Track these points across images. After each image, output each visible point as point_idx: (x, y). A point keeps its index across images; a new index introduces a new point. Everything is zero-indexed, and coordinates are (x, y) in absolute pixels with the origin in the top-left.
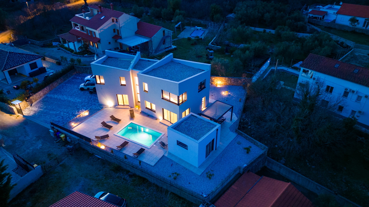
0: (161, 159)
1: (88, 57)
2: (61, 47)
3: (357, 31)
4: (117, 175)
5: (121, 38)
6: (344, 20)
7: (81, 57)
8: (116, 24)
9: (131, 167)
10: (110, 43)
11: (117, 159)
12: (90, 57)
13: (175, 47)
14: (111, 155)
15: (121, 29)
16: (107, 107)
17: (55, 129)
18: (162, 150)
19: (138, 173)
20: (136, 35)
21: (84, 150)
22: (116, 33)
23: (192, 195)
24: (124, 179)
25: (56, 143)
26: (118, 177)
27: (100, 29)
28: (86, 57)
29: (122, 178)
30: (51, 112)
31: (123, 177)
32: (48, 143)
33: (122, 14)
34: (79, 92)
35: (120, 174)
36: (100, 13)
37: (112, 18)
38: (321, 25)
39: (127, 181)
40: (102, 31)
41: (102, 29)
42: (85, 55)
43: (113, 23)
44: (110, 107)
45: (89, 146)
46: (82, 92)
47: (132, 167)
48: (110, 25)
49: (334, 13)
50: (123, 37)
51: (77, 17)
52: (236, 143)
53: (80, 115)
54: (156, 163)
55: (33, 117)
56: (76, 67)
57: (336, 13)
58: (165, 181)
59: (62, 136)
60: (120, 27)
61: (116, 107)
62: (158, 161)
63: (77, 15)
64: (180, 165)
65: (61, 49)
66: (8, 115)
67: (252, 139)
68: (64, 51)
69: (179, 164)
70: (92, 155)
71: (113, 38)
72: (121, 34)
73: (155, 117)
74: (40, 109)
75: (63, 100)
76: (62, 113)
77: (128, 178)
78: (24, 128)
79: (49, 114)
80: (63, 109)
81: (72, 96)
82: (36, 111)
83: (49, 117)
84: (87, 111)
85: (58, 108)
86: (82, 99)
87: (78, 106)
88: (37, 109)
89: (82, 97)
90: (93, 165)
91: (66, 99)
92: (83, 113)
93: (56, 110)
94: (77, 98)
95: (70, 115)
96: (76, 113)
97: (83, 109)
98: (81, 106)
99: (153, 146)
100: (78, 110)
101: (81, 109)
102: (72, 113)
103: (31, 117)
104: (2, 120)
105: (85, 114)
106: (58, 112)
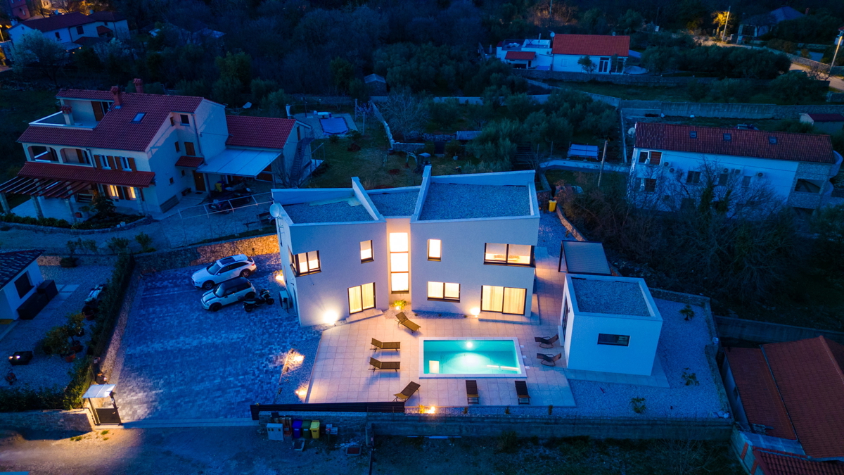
1: (129, 228)
2: (8, 222)
3: (599, 79)
4: (520, 455)
5: (202, 161)
6: (569, 63)
7: (107, 231)
8: (183, 128)
9: (543, 425)
10: (171, 180)
11: (500, 422)
12: (134, 226)
13: (322, 161)
14: (479, 420)
15: (200, 139)
16: (327, 328)
17: (283, 417)
18: (553, 371)
19: (561, 432)
20: (228, 149)
21: (390, 437)
22: (183, 152)
23: (704, 426)
24: (543, 457)
25: (304, 450)
26: (527, 460)
27: (151, 148)
28: (122, 229)
29: (535, 457)
30: (197, 388)
31: (537, 454)
32: (285, 461)
33: (200, 101)
34: (212, 316)
35: (525, 452)
36: (118, 107)
37: (170, 115)
38: (534, 77)
39: (555, 458)
40: (154, 151)
41: (153, 147)
42: (118, 226)
43: (174, 127)
44: (332, 324)
45: (407, 420)
46: (221, 315)
47: (545, 423)
48: (167, 135)
49: (548, 53)
50: (206, 159)
51: (35, 128)
53: (284, 367)
54: (575, 399)
55: (155, 415)
56: (139, 258)
57: (552, 53)
58: (634, 422)
59: (315, 426)
60: (199, 134)
61: (348, 320)
63: (34, 123)
64: (617, 384)
65: (14, 226)
66: (66, 442)
67: (672, 294)
68: (31, 229)
69: (613, 384)
70: (419, 441)
71: (176, 165)
72: (200, 152)
73: (458, 314)
74: (154, 392)
75: (192, 349)
76: (232, 379)
77: (548, 452)
78: (168, 453)
79: (198, 393)
80: (222, 369)
81: (205, 332)
82: (146, 400)
83: (206, 401)
84: (289, 352)
85: (201, 371)
86: (240, 329)
87: (253, 350)
88: (141, 395)
89: (237, 326)
90: (447, 460)
91: (195, 343)
92: (287, 359)
93: (203, 378)
94: (226, 332)
95: (258, 376)
96: (271, 366)
97: (274, 351)
98: (261, 348)
99: (526, 370)
100: (267, 358)
101: (271, 353)
102: (258, 368)
103: (150, 418)
104: (64, 461)
105: (294, 360)
106: (217, 381)
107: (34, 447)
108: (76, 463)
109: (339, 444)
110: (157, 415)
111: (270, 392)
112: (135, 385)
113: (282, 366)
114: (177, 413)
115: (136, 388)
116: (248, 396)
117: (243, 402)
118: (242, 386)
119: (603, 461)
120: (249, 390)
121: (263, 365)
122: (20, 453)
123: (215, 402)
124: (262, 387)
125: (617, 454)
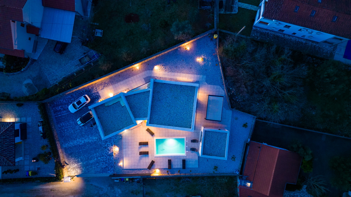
0: (198, 160)
1: (27, 69)
16: (124, 132)
18: (194, 153)
24: (187, 181)
25: (126, 183)
26: (183, 182)
28: (24, 71)
29: (185, 181)
30: (91, 162)
32: (122, 186)
35: (183, 180)
41: (15, 42)
42: (22, 70)
46: (86, 127)
52: (235, 120)
53: (114, 153)
54: (199, 165)
62: (199, 162)
74: (79, 164)
75: (83, 145)
76: (99, 158)
77: (189, 179)
78: (92, 185)
79: (92, 164)
80: (95, 154)
81: (84, 136)
82: (78, 167)
83: (95, 167)
84: (114, 146)
85: (89, 155)
86: (95, 135)
87: (102, 145)
88: (76, 165)
89: (93, 133)
90: (163, 183)
91: (83, 142)
92: (114, 149)
93: (91, 158)
94: (91, 137)
95: (107, 157)
96: (110, 153)
97: (109, 146)
98: (104, 144)
99: (187, 152)
100: (108, 149)
101: (108, 147)
102: (106, 153)
103: (82, 174)
104: (67, 188)
105: (116, 149)
106: (96, 159)
107: (57, 184)
108: (70, 188)
109: (134, 180)
110: (83, 172)
111: (112, 164)
112: (72, 161)
113: (113, 152)
114: (89, 172)
115: (73, 162)
116: (106, 165)
117: (106, 167)
118: (103, 161)
119: (202, 181)
120: (106, 163)
121: (107, 152)
122: (55, 186)
123: (98, 168)
124: (109, 162)
125: (206, 179)
